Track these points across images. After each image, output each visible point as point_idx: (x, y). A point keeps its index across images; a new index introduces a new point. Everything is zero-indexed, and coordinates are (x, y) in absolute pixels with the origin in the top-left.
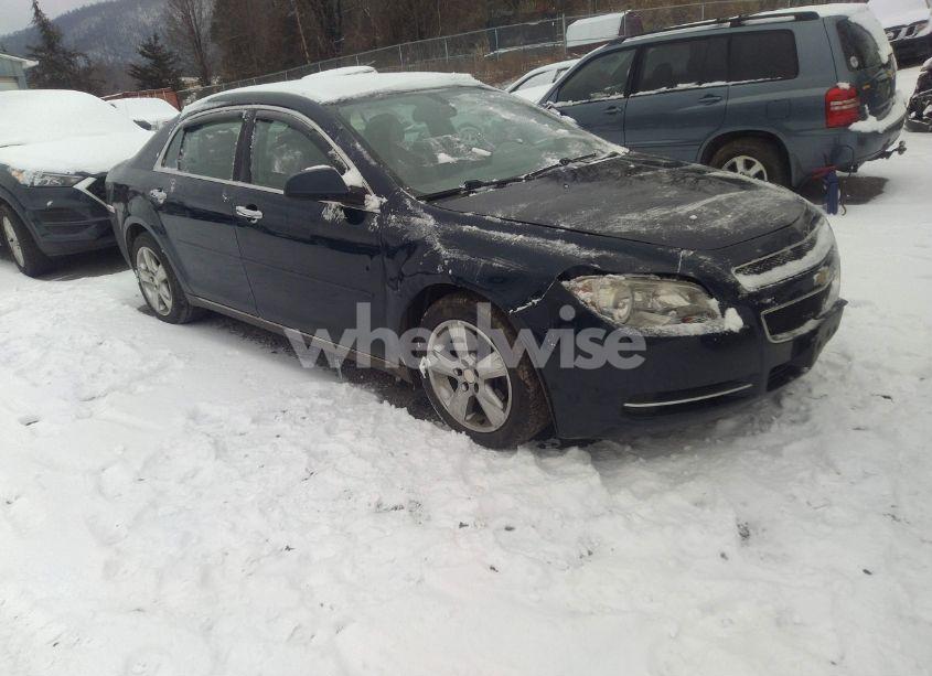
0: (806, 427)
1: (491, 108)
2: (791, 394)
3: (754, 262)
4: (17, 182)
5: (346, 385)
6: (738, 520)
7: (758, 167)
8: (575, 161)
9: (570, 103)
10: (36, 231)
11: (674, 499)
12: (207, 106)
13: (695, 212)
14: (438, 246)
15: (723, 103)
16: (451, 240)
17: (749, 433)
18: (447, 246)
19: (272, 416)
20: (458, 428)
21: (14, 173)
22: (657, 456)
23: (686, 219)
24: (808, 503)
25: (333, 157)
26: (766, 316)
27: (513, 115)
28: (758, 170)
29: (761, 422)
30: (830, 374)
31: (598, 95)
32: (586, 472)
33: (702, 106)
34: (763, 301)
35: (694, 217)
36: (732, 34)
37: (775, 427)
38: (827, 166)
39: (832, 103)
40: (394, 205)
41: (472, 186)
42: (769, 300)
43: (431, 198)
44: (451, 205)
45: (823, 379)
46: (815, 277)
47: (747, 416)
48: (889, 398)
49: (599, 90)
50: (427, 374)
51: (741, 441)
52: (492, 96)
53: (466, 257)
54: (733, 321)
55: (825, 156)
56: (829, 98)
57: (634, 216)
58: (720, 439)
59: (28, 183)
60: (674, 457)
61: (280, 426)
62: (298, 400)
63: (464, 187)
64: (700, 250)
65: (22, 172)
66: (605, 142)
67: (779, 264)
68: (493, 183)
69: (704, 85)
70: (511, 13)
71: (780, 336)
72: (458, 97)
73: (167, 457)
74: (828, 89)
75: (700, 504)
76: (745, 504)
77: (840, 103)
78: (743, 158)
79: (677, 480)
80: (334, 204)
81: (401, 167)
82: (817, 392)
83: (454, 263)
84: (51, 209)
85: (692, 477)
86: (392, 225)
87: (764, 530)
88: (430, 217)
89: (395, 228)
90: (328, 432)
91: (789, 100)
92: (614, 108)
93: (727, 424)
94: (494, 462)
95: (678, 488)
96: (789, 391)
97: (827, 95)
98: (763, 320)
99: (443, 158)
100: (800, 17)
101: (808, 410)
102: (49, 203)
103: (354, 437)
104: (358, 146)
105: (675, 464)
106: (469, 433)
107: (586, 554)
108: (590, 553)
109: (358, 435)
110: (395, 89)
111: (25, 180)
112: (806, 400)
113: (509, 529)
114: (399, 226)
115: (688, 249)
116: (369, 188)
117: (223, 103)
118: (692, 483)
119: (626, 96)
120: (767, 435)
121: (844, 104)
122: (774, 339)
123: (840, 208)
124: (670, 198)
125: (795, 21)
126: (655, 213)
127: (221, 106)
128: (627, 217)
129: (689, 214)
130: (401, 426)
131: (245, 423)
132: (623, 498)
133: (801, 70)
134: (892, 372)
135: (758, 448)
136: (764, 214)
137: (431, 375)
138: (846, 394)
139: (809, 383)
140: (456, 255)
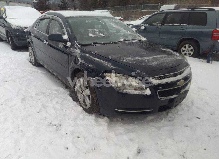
0: (172, 123)
1: (111, 24)
2: (172, 112)
3: (158, 76)
4: (11, 27)
5: (62, 89)
6: (138, 147)
7: (192, 48)
8: (128, 40)
9: (148, 25)
10: (14, 40)
11: (125, 137)
12: (45, 15)
13: (147, 60)
14: (79, 58)
15: (185, 30)
16: (82, 57)
17: (155, 122)
18: (81, 59)
19: (41, 94)
20: (81, 106)
21: (11, 25)
22: (126, 124)
23: (144, 61)
24: (161, 146)
25: (63, 31)
26: (159, 92)
27: (117, 26)
28: (191, 49)
29: (160, 119)
30: (186, 108)
31: (155, 24)
32: (105, 125)
33: (180, 30)
34: (158, 88)
35: (146, 61)
36: (191, 12)
37: (162, 121)
38: (209, 50)
39: (214, 34)
40: (73, 46)
41: (95, 43)
42: (160, 88)
43: (82, 45)
44: (86, 48)
45: (183, 109)
46: (178, 83)
47: (157, 116)
48: (199, 118)
49: (155, 23)
50: (76, 90)
51: (151, 124)
52: (114, 21)
53: (84, 62)
54: (148, 92)
55: (209, 48)
56: (213, 32)
57: (130, 58)
58: (146, 122)
59: (14, 28)
60: (131, 125)
61: (42, 97)
62: (49, 91)
63: (92, 43)
64: (143, 71)
65: (13, 25)
66: (141, 36)
67: (167, 78)
68: (102, 43)
69: (181, 25)
70: (148, 2)
71: (163, 98)
72: (104, 20)
73: (12, 100)
74: (213, 30)
75: (131, 140)
76: (143, 143)
77: (216, 34)
78: (188, 45)
79: (129, 131)
80: (61, 43)
81: (78, 36)
82: (179, 113)
83: (81, 64)
84: (18, 35)
85: (132, 132)
86: (71, 51)
87: (145, 152)
88: (79, 50)
89: (71, 52)
90: (51, 100)
91: (202, 31)
92: (158, 28)
93: (150, 118)
94: (85, 116)
95: (127, 134)
96: (172, 111)
97: (213, 31)
98: (157, 93)
99: (91, 35)
100: (210, 10)
101: (174, 118)
102: (18, 33)
103: (56, 103)
104: (69, 29)
105: (131, 127)
106: (83, 108)
107: (93, 149)
108: (94, 149)
109: (57, 103)
110: (87, 15)
111: (13, 27)
112: (175, 115)
113: (78, 137)
114: (72, 51)
115: (140, 70)
116: (69, 40)
117: (48, 14)
118: (132, 133)
119: (161, 25)
120: (160, 123)
121: (217, 34)
122: (161, 98)
123: (210, 62)
124: (143, 55)
125: (208, 10)
126: (136, 58)
127: (47, 15)
128: (128, 58)
129: (145, 60)
130: (69, 102)
131: (34, 94)
132: (112, 134)
133: (207, 24)
134: (203, 111)
135: (155, 127)
136: (168, 63)
137: (77, 91)
138: (188, 115)
139: (178, 110)
140: (82, 62)
